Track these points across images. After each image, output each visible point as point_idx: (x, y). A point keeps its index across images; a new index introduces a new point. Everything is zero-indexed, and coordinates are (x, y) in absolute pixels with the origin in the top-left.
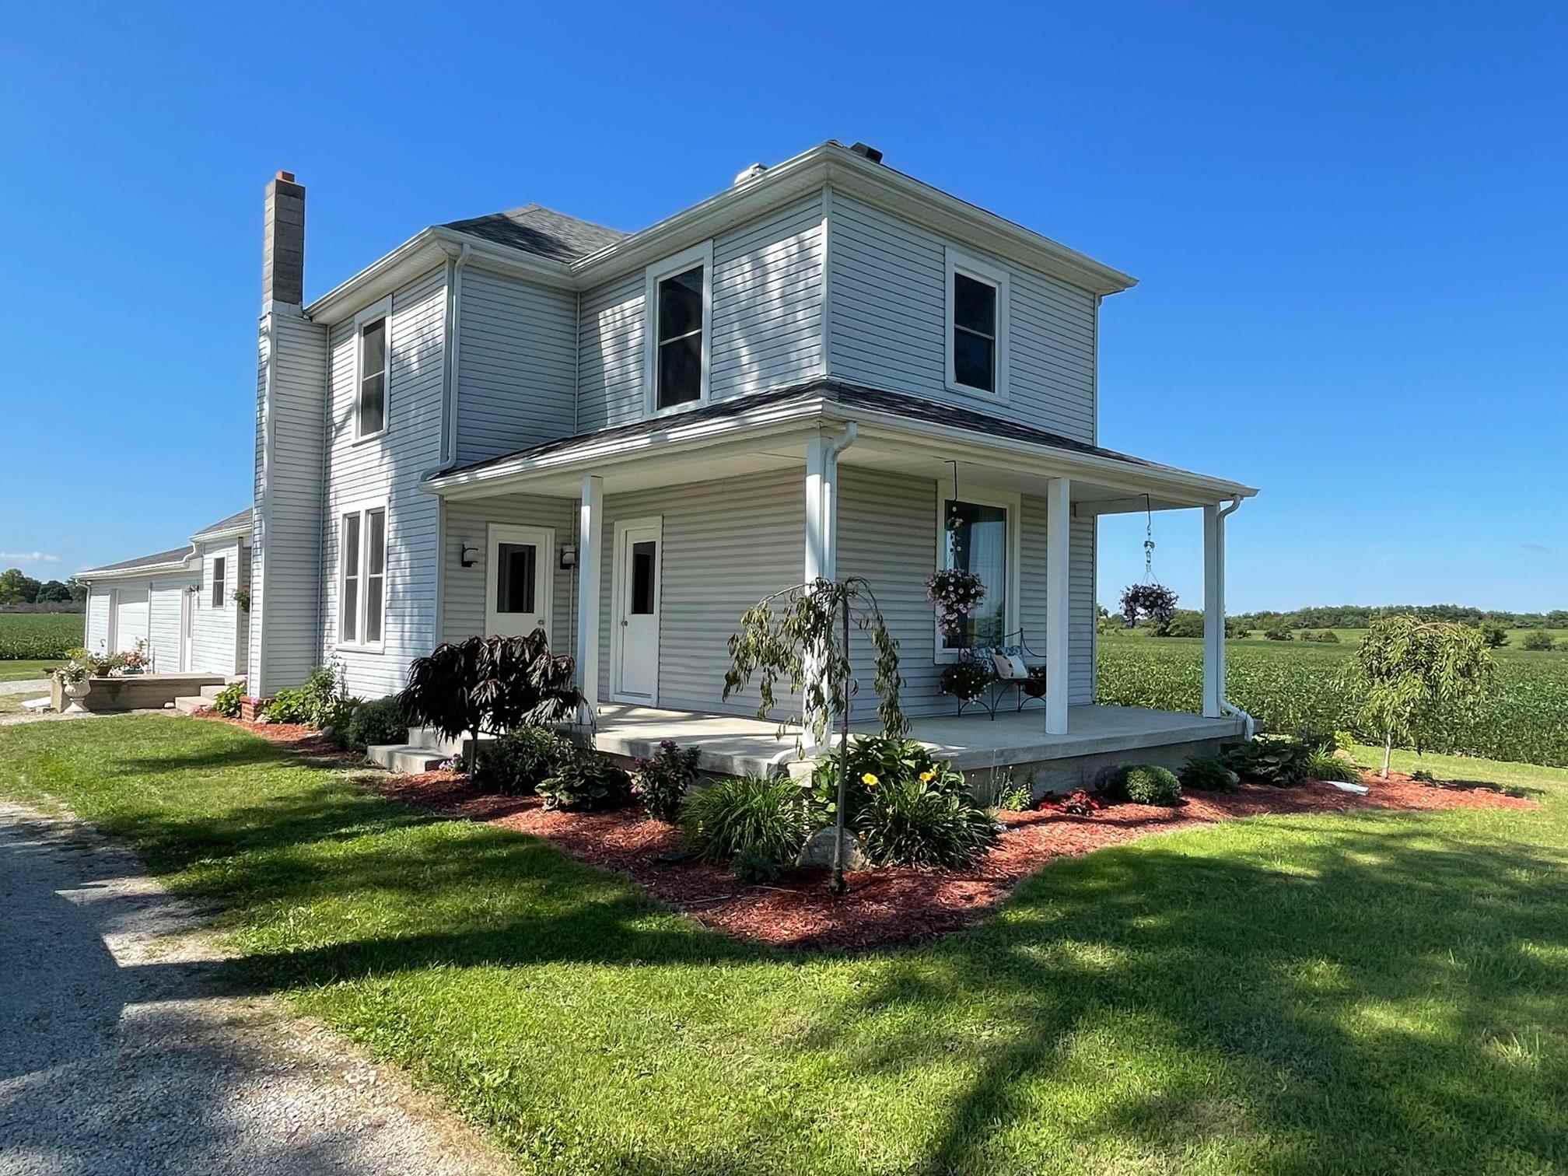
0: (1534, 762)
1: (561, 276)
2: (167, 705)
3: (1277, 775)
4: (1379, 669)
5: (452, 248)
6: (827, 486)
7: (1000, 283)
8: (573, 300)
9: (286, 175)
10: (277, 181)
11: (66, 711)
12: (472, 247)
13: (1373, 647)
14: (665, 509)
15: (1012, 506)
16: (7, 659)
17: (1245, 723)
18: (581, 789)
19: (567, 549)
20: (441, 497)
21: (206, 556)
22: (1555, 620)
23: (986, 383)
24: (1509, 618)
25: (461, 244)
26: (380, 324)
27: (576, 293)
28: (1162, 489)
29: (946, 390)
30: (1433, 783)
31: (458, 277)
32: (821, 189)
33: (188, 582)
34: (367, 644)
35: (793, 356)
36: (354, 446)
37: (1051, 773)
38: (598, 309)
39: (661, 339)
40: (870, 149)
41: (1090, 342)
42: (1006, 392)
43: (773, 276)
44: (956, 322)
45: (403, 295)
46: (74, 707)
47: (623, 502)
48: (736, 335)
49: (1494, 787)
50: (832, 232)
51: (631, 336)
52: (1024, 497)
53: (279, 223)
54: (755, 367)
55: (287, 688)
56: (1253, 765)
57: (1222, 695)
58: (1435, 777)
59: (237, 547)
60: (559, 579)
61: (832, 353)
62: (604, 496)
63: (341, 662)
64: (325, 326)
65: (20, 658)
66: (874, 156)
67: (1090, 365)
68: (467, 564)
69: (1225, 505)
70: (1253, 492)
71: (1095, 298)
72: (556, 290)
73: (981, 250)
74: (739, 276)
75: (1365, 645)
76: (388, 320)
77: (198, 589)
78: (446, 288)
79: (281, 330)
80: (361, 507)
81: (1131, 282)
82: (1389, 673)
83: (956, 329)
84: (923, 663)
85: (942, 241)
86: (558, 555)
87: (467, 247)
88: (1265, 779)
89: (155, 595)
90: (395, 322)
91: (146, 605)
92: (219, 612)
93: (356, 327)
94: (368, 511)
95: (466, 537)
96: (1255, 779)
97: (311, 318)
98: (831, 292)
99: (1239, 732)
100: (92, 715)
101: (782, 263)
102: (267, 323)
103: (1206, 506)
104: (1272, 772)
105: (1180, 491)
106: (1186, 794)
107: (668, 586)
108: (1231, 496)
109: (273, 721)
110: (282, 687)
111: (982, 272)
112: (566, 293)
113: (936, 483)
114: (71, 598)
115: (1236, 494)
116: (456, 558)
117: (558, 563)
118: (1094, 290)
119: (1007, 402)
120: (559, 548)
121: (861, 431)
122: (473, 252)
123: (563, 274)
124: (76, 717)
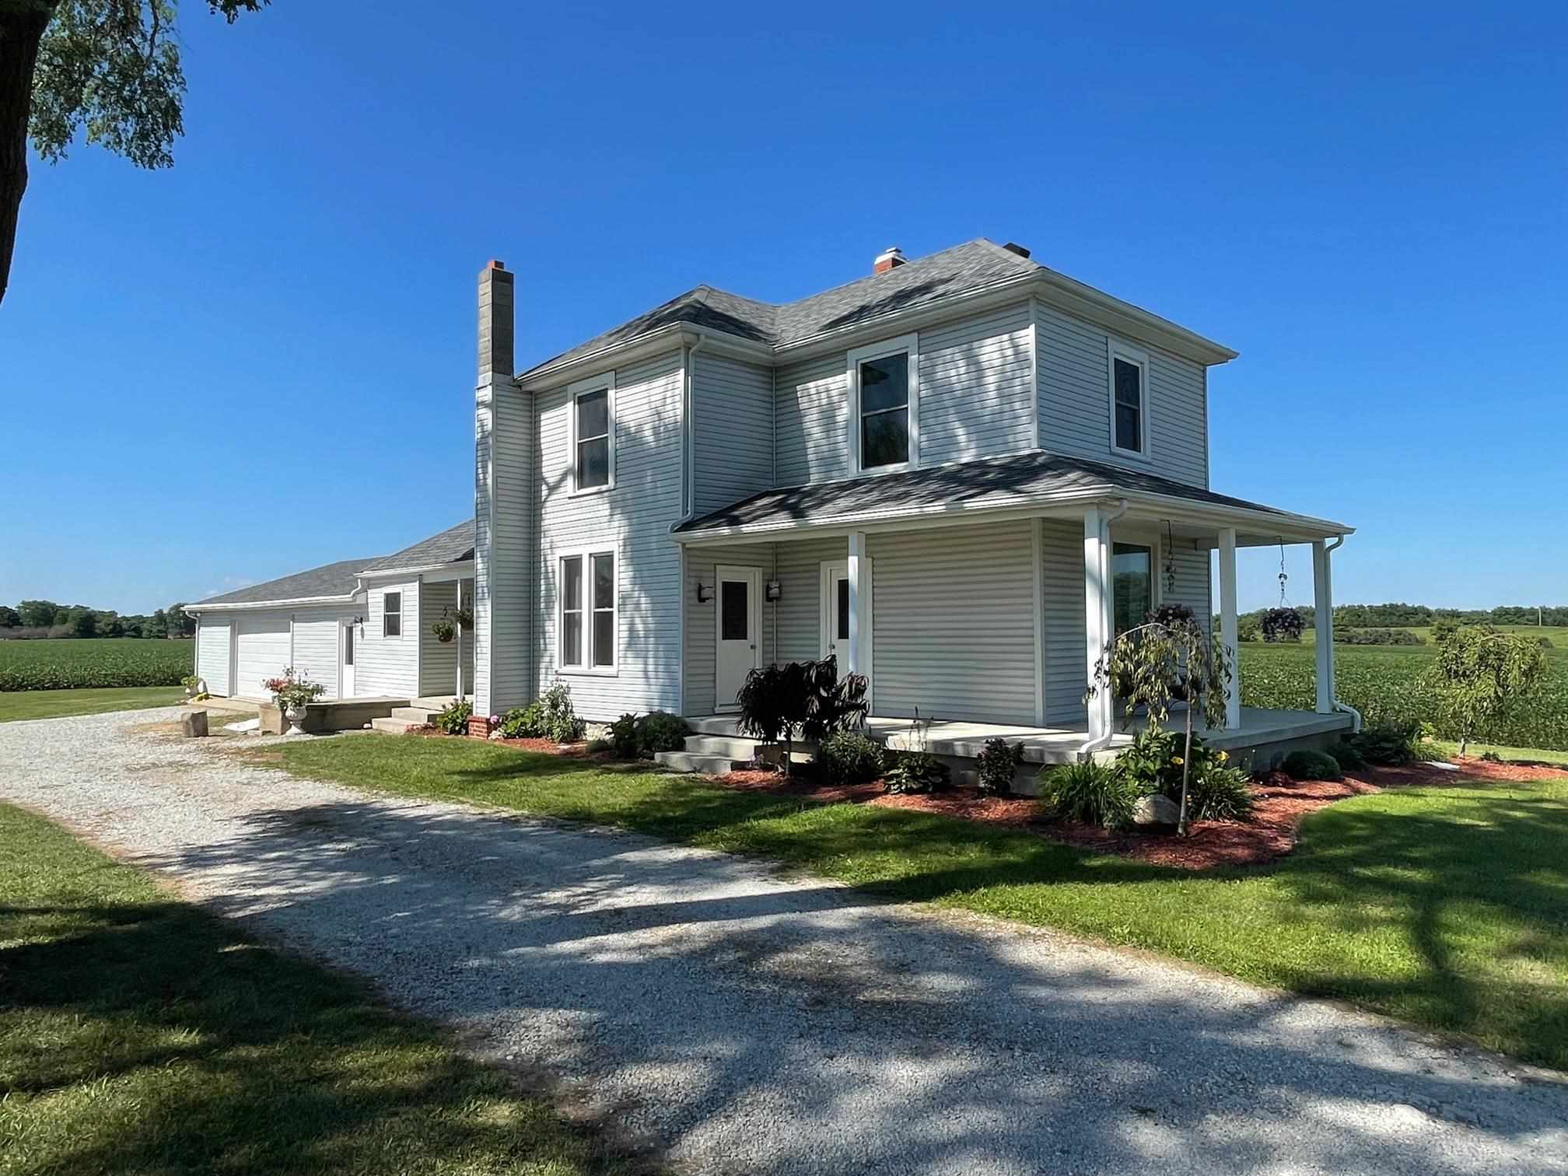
0: (1541, 747)
1: (764, 355)
2: (366, 726)
4: (1456, 672)
5: (690, 338)
6: (1104, 547)
7: (1142, 363)
8: (770, 374)
9: (498, 264)
10: (492, 269)
11: (288, 733)
12: (707, 337)
13: (1450, 655)
15: (1154, 544)
16: (65, 688)
17: (1353, 718)
18: (923, 777)
19: (774, 585)
20: (684, 545)
21: (369, 591)
22: (1500, 616)
23: (1135, 446)
24: (1455, 615)
25: (698, 335)
26: (602, 394)
27: (771, 368)
29: (1112, 454)
30: (1501, 762)
31: (692, 365)
32: (1027, 300)
33: (349, 615)
34: (593, 669)
35: (1010, 438)
36: (570, 498)
38: (798, 381)
39: (863, 411)
42: (1149, 453)
43: (988, 372)
44: (1116, 398)
45: (629, 372)
46: (294, 730)
47: (826, 546)
48: (951, 418)
49: (1549, 765)
50: (1038, 334)
51: (838, 412)
53: (495, 305)
54: (973, 445)
55: (516, 708)
57: (1333, 695)
58: (1501, 758)
59: (417, 583)
60: (767, 610)
63: (564, 684)
64: (531, 393)
65: (77, 687)
67: (1202, 424)
68: (702, 600)
69: (1329, 542)
70: (1351, 531)
71: (1204, 366)
72: (756, 367)
73: (1135, 339)
74: (955, 371)
75: (1444, 652)
76: (611, 393)
77: (361, 620)
78: (682, 371)
79: (500, 398)
80: (584, 551)
81: (1233, 354)
82: (1464, 675)
83: (1116, 403)
85: (1107, 334)
86: (766, 590)
87: (702, 337)
89: (297, 627)
90: (618, 395)
91: (289, 635)
92: (393, 640)
93: (570, 396)
94: (590, 555)
95: (702, 578)
97: (522, 387)
99: (1349, 725)
100: (310, 737)
101: (997, 363)
102: (486, 395)
103: (1314, 543)
106: (1343, 774)
107: (880, 616)
108: (1337, 534)
109: (509, 736)
110: (513, 706)
111: (1131, 355)
112: (764, 368)
114: (21, 624)
115: (1339, 532)
116: (694, 595)
117: (766, 597)
118: (1203, 362)
119: (1149, 460)
120: (767, 584)
121: (1130, 505)
122: (708, 341)
123: (767, 354)
124: (297, 739)
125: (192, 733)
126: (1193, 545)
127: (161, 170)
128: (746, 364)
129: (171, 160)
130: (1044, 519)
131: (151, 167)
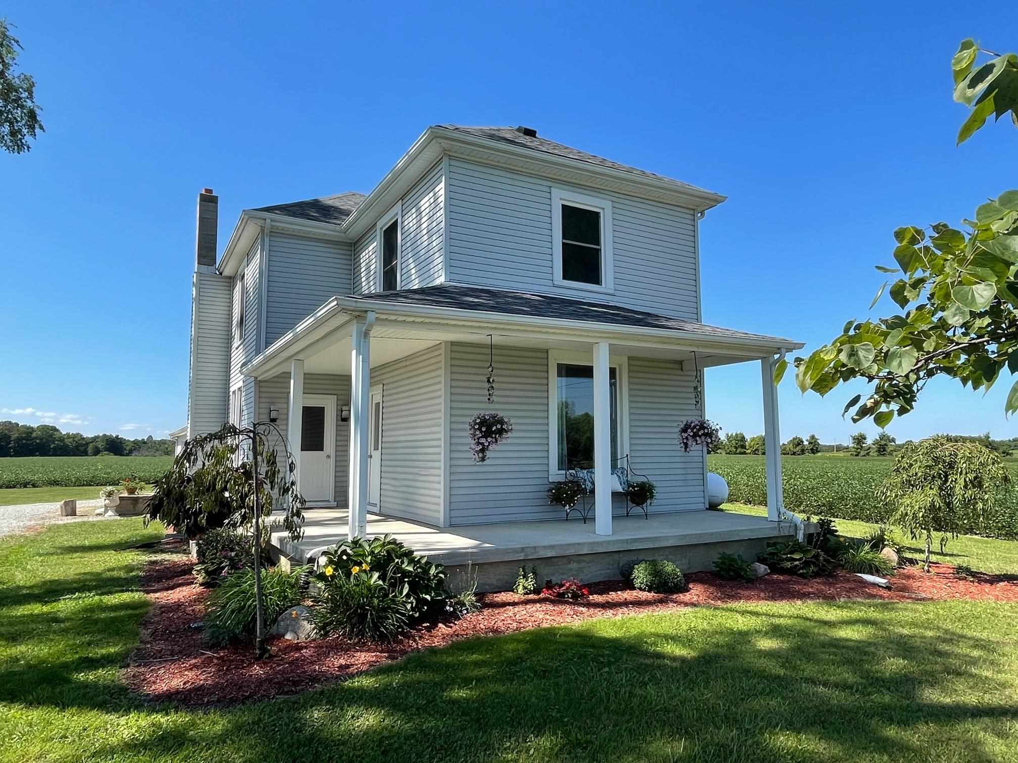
1: (336, 234)
3: (802, 569)
5: (260, 222)
7: (603, 209)
8: (350, 248)
9: (207, 190)
10: (201, 195)
11: (106, 515)
12: (272, 220)
14: (383, 380)
15: (620, 366)
19: (345, 408)
20: (256, 378)
23: (594, 279)
25: (265, 220)
26: (244, 272)
27: (351, 243)
28: (706, 347)
31: (267, 240)
32: (442, 157)
35: (432, 271)
36: (236, 349)
37: (583, 564)
38: (361, 251)
39: (384, 267)
40: (526, 129)
41: (692, 244)
42: (614, 286)
43: (424, 219)
44: (564, 238)
45: (250, 254)
46: (110, 513)
48: (411, 260)
50: (449, 185)
51: (372, 268)
52: (629, 358)
53: (202, 218)
54: (418, 281)
56: (783, 560)
58: (976, 571)
60: (339, 428)
61: (449, 266)
62: (305, 374)
64: (230, 278)
66: (530, 133)
68: (273, 420)
70: (798, 346)
71: (695, 213)
72: (337, 243)
73: (593, 189)
74: (412, 222)
78: (260, 248)
79: (202, 282)
81: (723, 199)
83: (563, 244)
84: (539, 482)
85: (549, 184)
86: (339, 413)
87: (268, 221)
88: (792, 571)
90: (248, 271)
93: (239, 277)
95: (273, 403)
96: (783, 571)
97: (221, 274)
98: (449, 225)
99: (791, 533)
100: (119, 518)
101: (428, 210)
103: (763, 359)
104: (797, 565)
105: (742, 349)
107: (385, 431)
108: (778, 350)
111: (588, 202)
112: (345, 244)
113: (547, 352)
115: (781, 348)
117: (339, 418)
118: (694, 208)
119: (612, 292)
120: (339, 408)
122: (274, 224)
123: (338, 232)
124: (112, 518)
125: (64, 514)
126: (679, 367)
127: (24, 154)
128: (327, 242)
129: (28, 147)
130: (453, 343)
131: (19, 153)
